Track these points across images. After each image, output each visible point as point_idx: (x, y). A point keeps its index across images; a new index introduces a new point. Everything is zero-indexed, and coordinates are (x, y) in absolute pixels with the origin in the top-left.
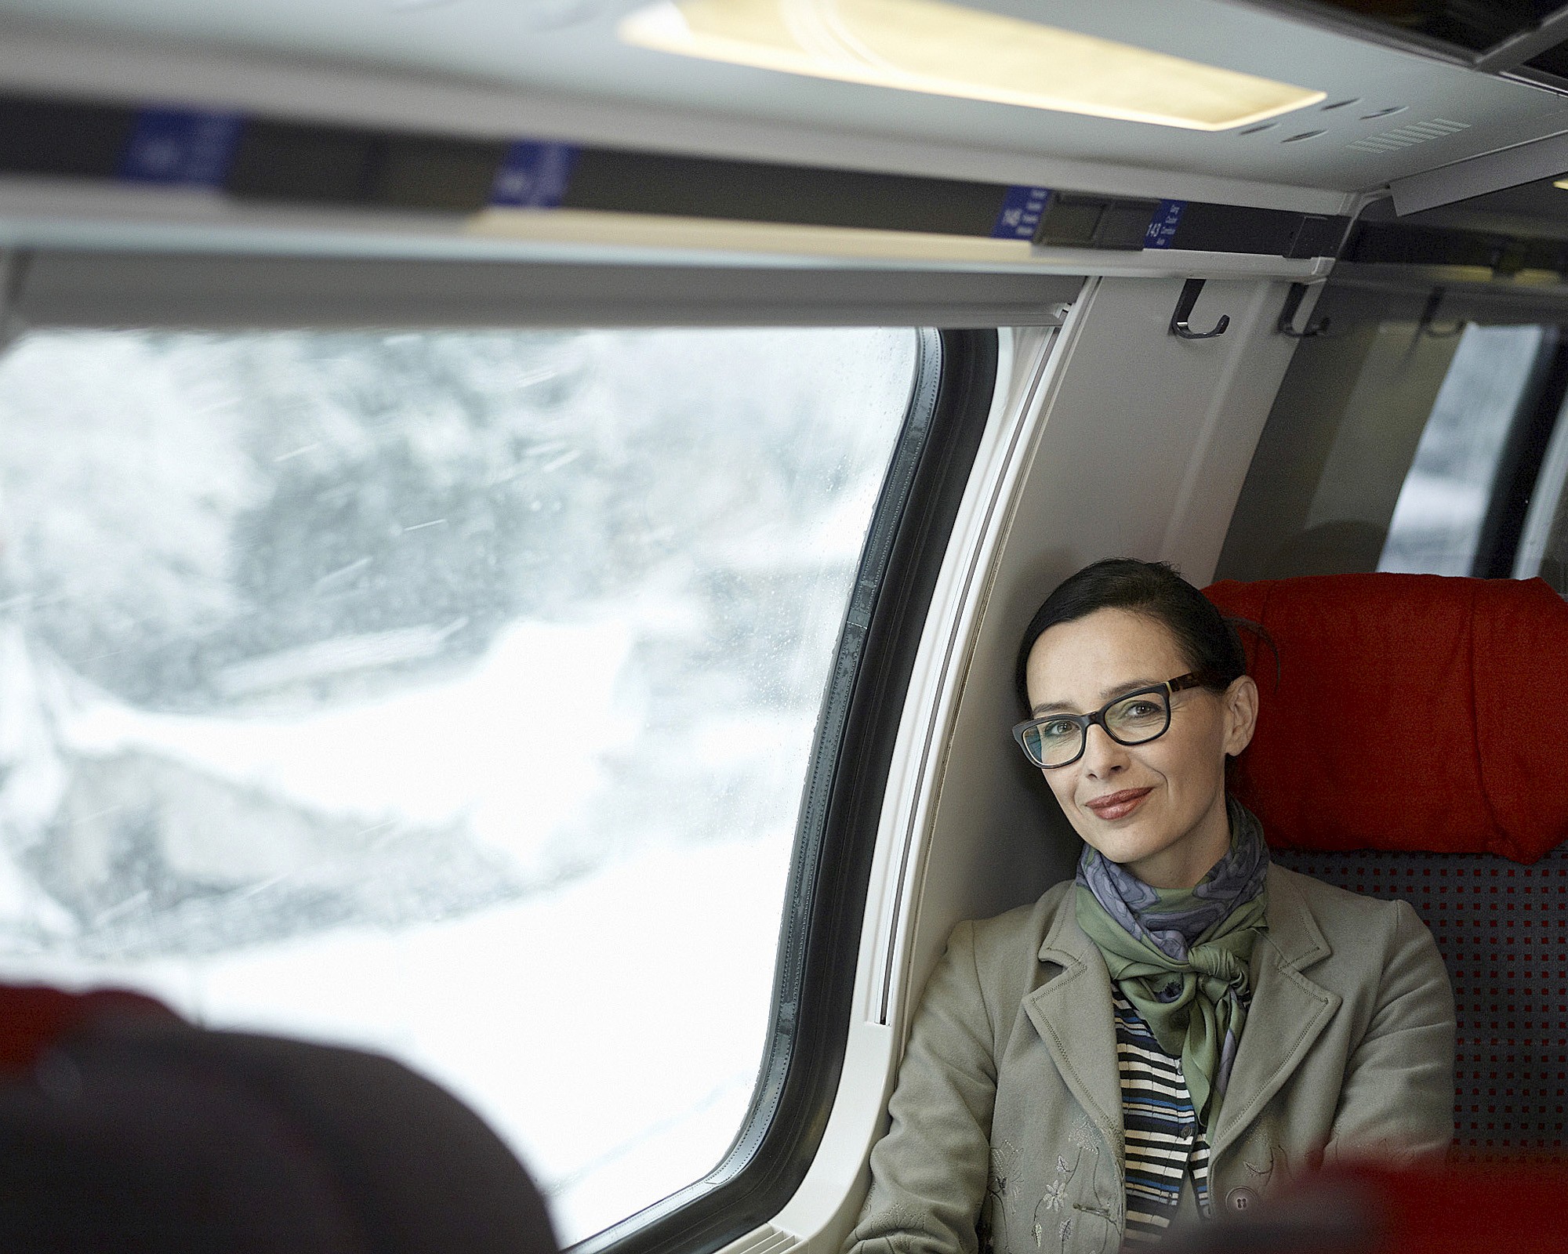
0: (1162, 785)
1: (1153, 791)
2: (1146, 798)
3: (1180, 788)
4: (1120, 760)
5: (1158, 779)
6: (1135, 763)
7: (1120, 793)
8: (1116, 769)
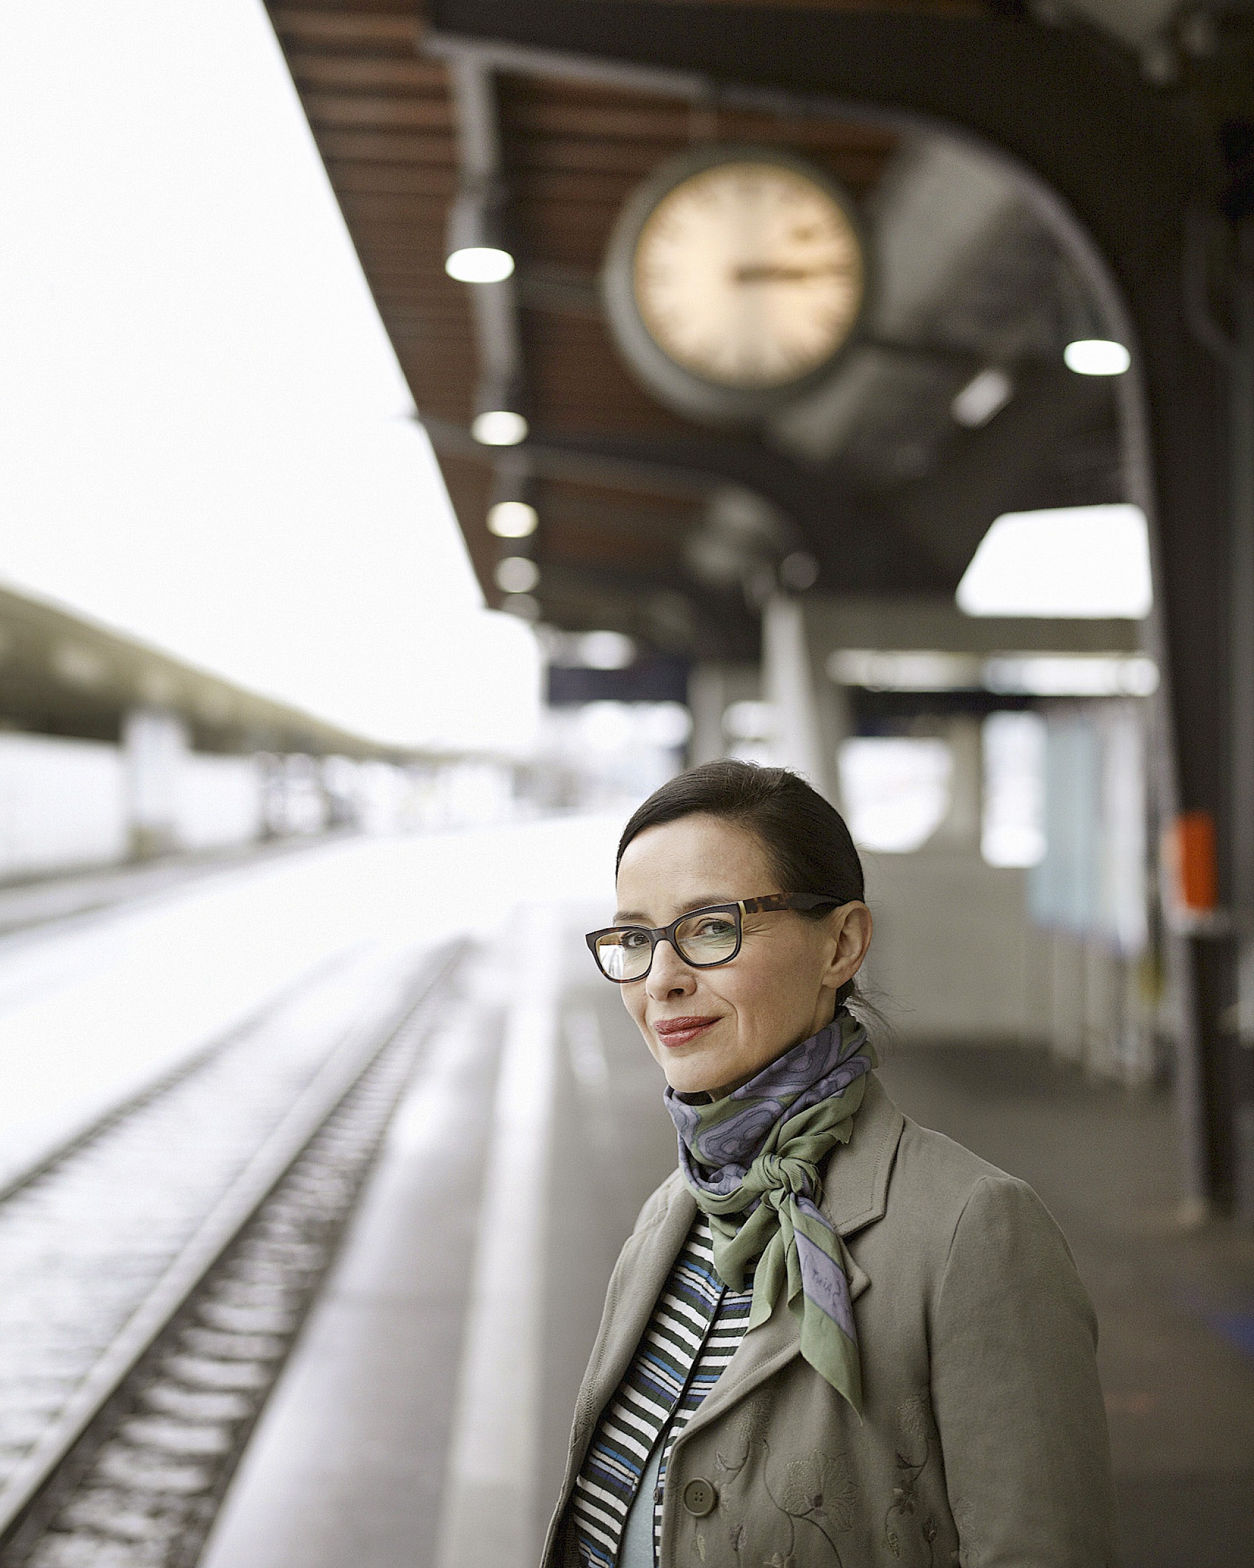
0: (731, 1015)
1: (721, 1021)
2: (711, 1028)
3: (751, 1021)
4: (683, 981)
5: (725, 1008)
6: (701, 987)
7: (678, 1019)
8: (679, 992)
